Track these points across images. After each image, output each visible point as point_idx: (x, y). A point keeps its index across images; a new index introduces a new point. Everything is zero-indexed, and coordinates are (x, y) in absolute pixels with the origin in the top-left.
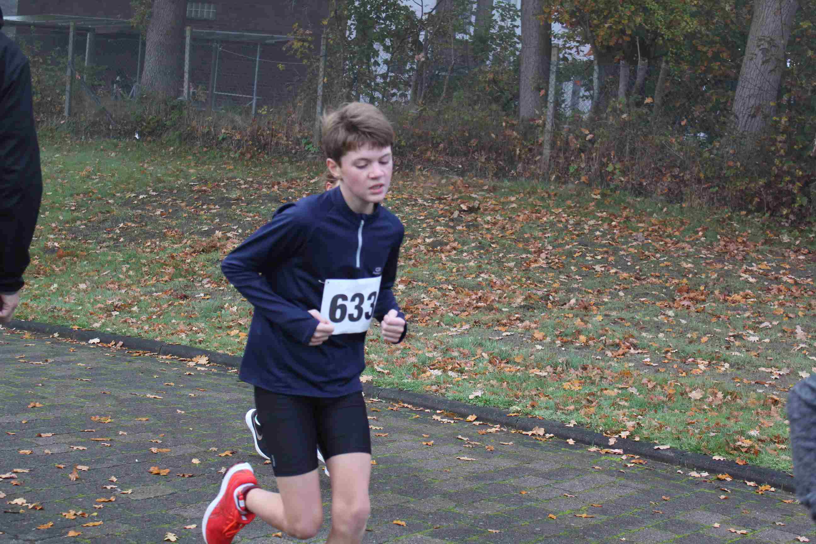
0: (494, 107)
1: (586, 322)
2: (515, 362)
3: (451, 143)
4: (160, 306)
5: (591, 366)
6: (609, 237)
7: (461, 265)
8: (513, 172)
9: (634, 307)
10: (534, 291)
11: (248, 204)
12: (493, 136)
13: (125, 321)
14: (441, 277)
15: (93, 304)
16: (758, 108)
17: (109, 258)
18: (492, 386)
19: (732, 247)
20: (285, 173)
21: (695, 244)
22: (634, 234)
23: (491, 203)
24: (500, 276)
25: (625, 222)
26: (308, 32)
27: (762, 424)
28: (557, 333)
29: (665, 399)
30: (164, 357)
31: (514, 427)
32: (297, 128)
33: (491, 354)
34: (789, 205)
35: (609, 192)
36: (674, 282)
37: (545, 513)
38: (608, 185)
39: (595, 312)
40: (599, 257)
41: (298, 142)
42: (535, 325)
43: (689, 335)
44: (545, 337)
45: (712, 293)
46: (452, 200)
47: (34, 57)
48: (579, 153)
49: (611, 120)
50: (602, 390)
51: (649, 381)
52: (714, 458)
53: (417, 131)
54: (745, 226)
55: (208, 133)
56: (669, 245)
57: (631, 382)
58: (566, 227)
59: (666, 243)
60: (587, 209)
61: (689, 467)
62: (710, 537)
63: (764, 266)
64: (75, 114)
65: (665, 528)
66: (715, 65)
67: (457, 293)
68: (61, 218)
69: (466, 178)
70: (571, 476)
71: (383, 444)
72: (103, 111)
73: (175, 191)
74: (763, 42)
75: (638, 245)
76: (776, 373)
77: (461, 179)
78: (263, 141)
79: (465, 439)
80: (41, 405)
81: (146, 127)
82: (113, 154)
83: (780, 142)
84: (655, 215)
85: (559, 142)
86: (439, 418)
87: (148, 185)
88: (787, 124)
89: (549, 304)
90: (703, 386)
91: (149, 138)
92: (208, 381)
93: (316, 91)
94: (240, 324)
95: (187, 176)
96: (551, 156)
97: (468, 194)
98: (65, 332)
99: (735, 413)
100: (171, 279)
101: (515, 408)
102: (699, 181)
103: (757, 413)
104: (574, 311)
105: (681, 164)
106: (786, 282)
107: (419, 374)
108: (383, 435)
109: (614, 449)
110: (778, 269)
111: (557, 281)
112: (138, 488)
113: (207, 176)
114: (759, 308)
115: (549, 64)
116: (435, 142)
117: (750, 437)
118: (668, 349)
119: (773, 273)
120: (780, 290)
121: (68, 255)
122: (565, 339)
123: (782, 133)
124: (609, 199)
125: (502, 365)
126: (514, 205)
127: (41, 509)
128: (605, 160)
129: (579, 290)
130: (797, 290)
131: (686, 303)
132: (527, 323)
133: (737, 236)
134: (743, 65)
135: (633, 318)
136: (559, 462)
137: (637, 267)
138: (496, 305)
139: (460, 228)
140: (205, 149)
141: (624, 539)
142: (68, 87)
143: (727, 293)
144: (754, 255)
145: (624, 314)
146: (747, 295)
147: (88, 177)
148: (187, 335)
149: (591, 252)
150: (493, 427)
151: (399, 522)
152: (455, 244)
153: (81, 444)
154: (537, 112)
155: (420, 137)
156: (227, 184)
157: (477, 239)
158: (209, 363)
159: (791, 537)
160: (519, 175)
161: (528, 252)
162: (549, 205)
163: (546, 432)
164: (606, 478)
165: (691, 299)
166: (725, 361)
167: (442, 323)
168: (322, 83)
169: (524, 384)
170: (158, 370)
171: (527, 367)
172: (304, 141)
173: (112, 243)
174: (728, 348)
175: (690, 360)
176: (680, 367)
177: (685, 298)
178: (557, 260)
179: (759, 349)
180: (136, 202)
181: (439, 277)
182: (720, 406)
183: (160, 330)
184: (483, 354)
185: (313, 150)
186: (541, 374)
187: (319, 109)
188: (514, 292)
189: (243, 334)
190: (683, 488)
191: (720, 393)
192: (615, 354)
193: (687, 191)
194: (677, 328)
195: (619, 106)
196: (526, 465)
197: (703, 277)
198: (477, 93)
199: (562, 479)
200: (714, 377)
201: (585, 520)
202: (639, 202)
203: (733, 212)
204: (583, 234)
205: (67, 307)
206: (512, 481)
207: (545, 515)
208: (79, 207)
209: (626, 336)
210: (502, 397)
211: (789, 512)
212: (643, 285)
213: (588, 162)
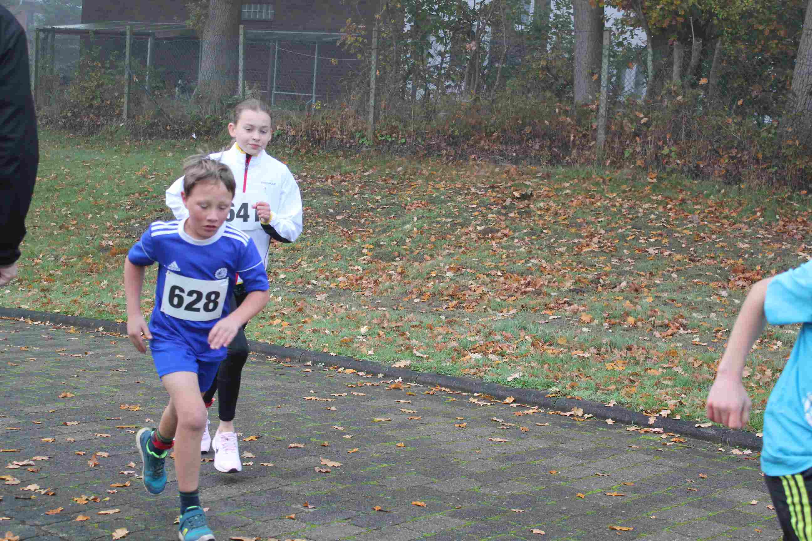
0: (548, 94)
1: (635, 304)
2: (558, 345)
3: (504, 131)
5: (635, 346)
7: (511, 251)
8: (567, 158)
9: (686, 288)
10: (585, 275)
12: (547, 122)
14: (490, 263)
18: (533, 368)
20: (340, 167)
21: (753, 225)
22: (690, 216)
23: (544, 190)
24: (550, 261)
25: (680, 204)
26: (361, 26)
28: (605, 315)
31: (552, 408)
32: (351, 122)
33: (534, 337)
35: (664, 175)
36: (729, 262)
37: (573, 492)
38: (664, 168)
39: (646, 294)
40: (652, 240)
41: (352, 136)
42: (583, 308)
44: (592, 320)
45: (768, 272)
46: (505, 187)
47: (93, 62)
48: (634, 138)
50: (646, 370)
51: (695, 360)
52: (757, 435)
53: (470, 120)
54: (805, 205)
56: (725, 226)
57: (676, 362)
58: (620, 211)
60: (642, 192)
61: (730, 445)
62: (746, 514)
64: (134, 117)
65: (699, 506)
66: (773, 43)
67: (506, 278)
68: (116, 217)
69: (520, 166)
70: (606, 456)
71: (415, 426)
72: (160, 113)
75: (694, 227)
77: (514, 166)
78: (317, 136)
79: (500, 421)
80: (72, 395)
81: (203, 126)
82: (170, 154)
84: (712, 197)
85: (613, 127)
86: (476, 401)
89: (600, 288)
90: (751, 364)
91: (205, 138)
93: (369, 85)
94: (284, 314)
96: (606, 141)
97: (521, 182)
98: (110, 326)
101: (553, 389)
102: (757, 161)
104: (625, 294)
105: (738, 145)
107: (458, 358)
108: (416, 418)
109: (654, 428)
111: (608, 264)
115: (602, 48)
116: (488, 131)
118: (718, 328)
121: (122, 252)
122: (613, 321)
124: (666, 182)
125: (545, 347)
126: (568, 191)
127: (54, 495)
128: (660, 143)
129: (631, 273)
131: (741, 283)
132: (576, 306)
133: (797, 216)
134: (801, 41)
135: (684, 299)
136: (595, 443)
137: (691, 249)
138: (545, 289)
139: (512, 215)
141: (654, 517)
142: (126, 90)
145: (675, 296)
147: (144, 176)
149: (644, 235)
150: (530, 408)
151: (419, 503)
152: (506, 231)
153: (105, 431)
154: (590, 97)
155: (473, 127)
157: (529, 225)
160: (574, 161)
161: (580, 237)
162: (603, 189)
163: (584, 413)
164: (642, 457)
165: (747, 279)
166: (777, 339)
167: (488, 309)
168: (374, 76)
169: (566, 366)
171: (570, 349)
172: (358, 135)
177: (739, 279)
178: (609, 244)
181: (488, 263)
182: (767, 384)
184: (527, 337)
185: (367, 143)
186: (583, 355)
187: (372, 102)
188: (564, 276)
189: (285, 324)
190: (723, 465)
191: (769, 370)
192: (663, 335)
193: (745, 171)
194: (729, 308)
195: (673, 88)
196: (561, 446)
197: (760, 257)
198: (530, 81)
199: (596, 459)
200: (765, 356)
201: (614, 498)
202: (696, 185)
203: (793, 191)
204: (637, 217)
205: (115, 303)
206: (544, 461)
207: (573, 494)
208: (134, 206)
209: (676, 316)
210: (541, 379)
212: (697, 266)
213: (643, 146)
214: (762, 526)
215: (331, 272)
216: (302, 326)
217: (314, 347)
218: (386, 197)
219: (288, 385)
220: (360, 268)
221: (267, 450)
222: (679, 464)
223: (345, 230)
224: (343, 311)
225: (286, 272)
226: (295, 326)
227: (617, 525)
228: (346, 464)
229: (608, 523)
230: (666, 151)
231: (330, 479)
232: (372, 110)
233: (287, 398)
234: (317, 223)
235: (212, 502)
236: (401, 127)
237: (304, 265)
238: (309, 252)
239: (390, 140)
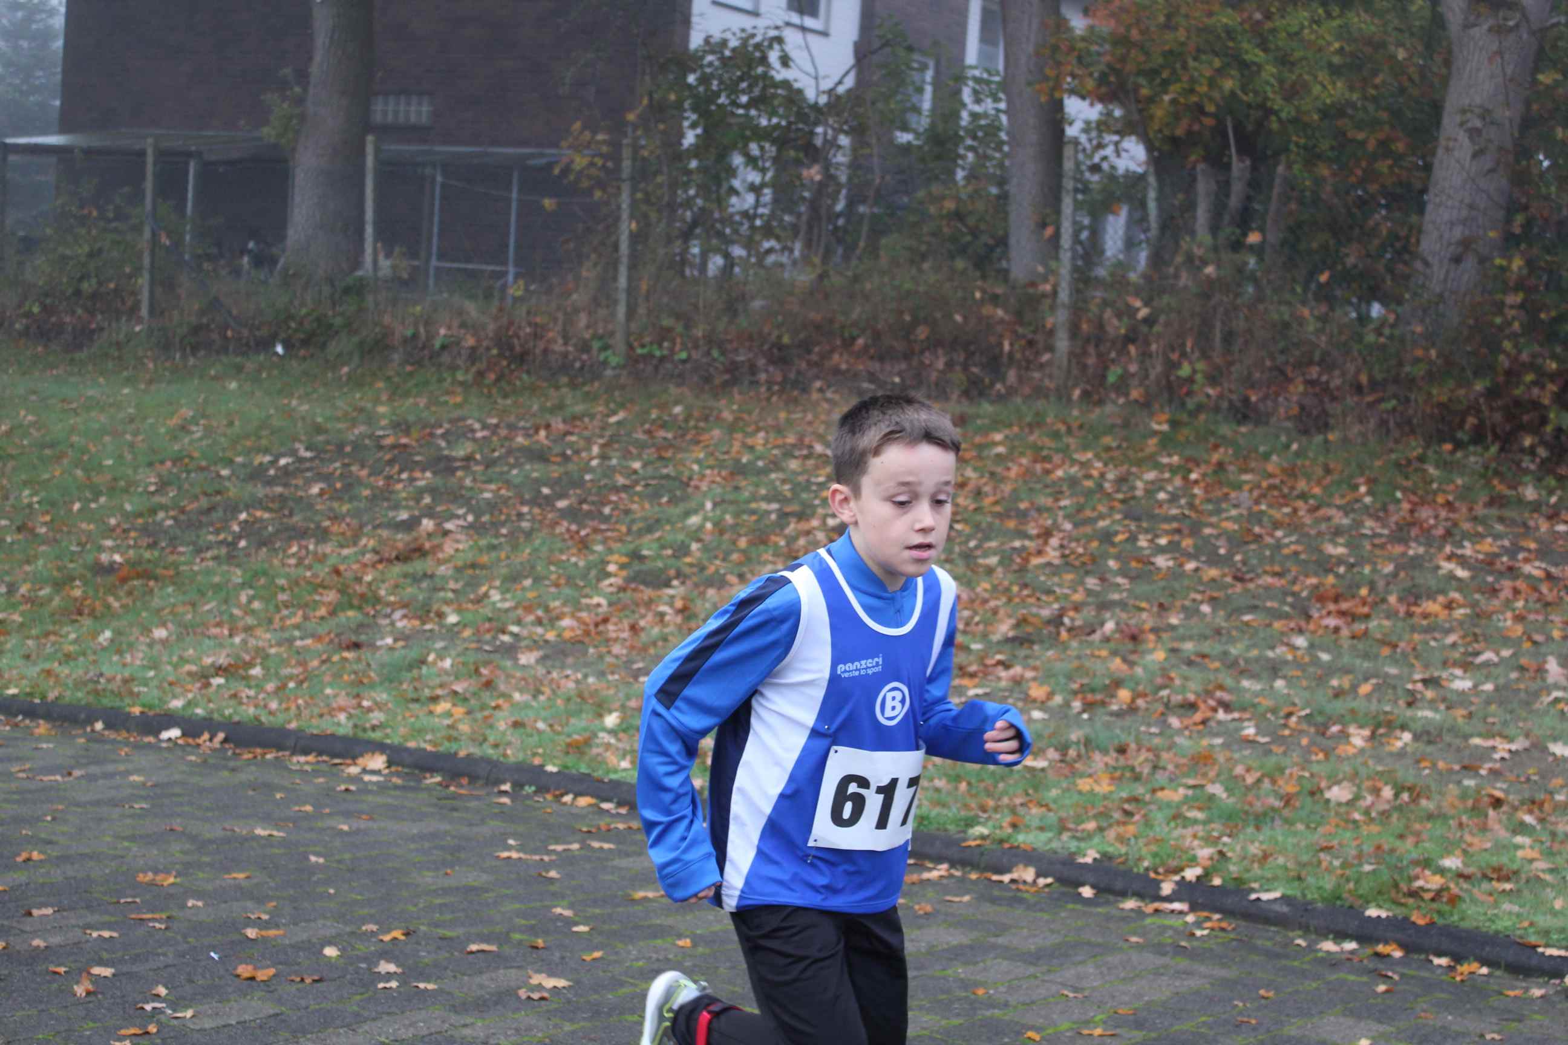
0: (960, 264)
1: (1131, 664)
3: (877, 335)
4: (303, 663)
5: (1133, 746)
6: (1183, 501)
8: (998, 386)
9: (1229, 632)
10: (1034, 610)
11: (487, 467)
12: (958, 318)
13: (235, 696)
15: (176, 667)
16: (1466, 244)
17: (216, 579)
18: (937, 790)
19: (1425, 513)
20: (560, 407)
21: (1353, 510)
22: (1233, 495)
25: (1215, 472)
26: (600, 137)
27: (1470, 845)
28: (1075, 686)
29: (1278, 804)
30: (302, 759)
31: (975, 866)
32: (583, 320)
34: (1534, 429)
35: (1184, 417)
36: (1308, 582)
37: (1019, 1030)
38: (1183, 404)
39: (1151, 645)
40: (1163, 541)
41: (585, 347)
42: (1032, 674)
43: (1335, 682)
44: (1050, 695)
45: (1384, 600)
47: (82, 207)
48: (1125, 346)
49: (1185, 279)
50: (1154, 791)
51: (1248, 770)
52: (1368, 913)
53: (812, 315)
54: (1450, 472)
55: (415, 336)
56: (1301, 513)
57: (1211, 774)
58: (1100, 487)
60: (1142, 450)
61: (1317, 934)
63: (1488, 545)
64: (162, 313)
66: (1383, 166)
68: (128, 507)
70: (1079, 958)
72: (215, 304)
73: (348, 449)
74: (1470, 117)
75: (1241, 515)
76: (1503, 748)
78: (518, 349)
80: (42, 857)
81: (296, 331)
82: (233, 385)
83: (1512, 307)
84: (1274, 458)
85: (1085, 326)
87: (295, 439)
88: (1525, 272)
89: (1064, 634)
90: (1354, 777)
91: (302, 352)
92: (380, 800)
93: (616, 247)
94: (455, 693)
95: (371, 419)
96: (1071, 354)
98: (116, 720)
99: (1417, 826)
100: (333, 613)
101: (979, 830)
102: (1359, 389)
103: (1461, 825)
104: (1112, 645)
105: (1322, 359)
106: (1529, 577)
109: (1171, 902)
110: (1513, 552)
111: (1080, 589)
112: (207, 1007)
113: (411, 418)
114: (1476, 626)
115: (1060, 175)
116: (847, 335)
117: (1442, 871)
118: (1291, 709)
119: (1505, 559)
120: (1516, 592)
121: (139, 576)
122: (1090, 697)
123: (1516, 289)
124: (1186, 431)
126: (1001, 449)
128: (1174, 357)
129: (1122, 605)
130: (1550, 590)
131: (1332, 622)
132: (1017, 670)
133: (1435, 493)
134: (1436, 162)
135: (1225, 653)
136: (1059, 932)
137: (1238, 558)
140: (409, 368)
142: (146, 261)
143: (1412, 599)
144: (1466, 526)
145: (1206, 647)
146: (1451, 602)
147: (183, 428)
148: (350, 717)
149: (1147, 531)
150: (934, 869)
153: (109, 926)
154: (1040, 269)
155: (818, 327)
156: (447, 431)
158: (388, 767)
160: (1011, 391)
161: (1026, 536)
162: (1068, 446)
163: (1038, 875)
164: (1152, 960)
165: (1342, 614)
166: (1403, 728)
168: (627, 232)
169: (1001, 785)
170: (286, 783)
172: (596, 345)
173: (224, 551)
174: (1410, 704)
175: (1335, 729)
176: (1312, 743)
178: (1080, 550)
179: (1472, 703)
180: (272, 472)
182: (1385, 814)
183: (298, 707)
185: (614, 360)
186: (1034, 764)
187: (623, 281)
188: (995, 612)
189: (459, 711)
190: (1303, 973)
191: (1388, 788)
192: (1186, 723)
193: (1336, 408)
194: (1311, 670)
195: (1198, 252)
196: (993, 940)
197: (1366, 571)
198: (926, 239)
199: (1062, 964)
200: (1379, 760)
201: (1097, 1041)
202: (1243, 435)
203: (1427, 446)
204: (1134, 498)
205: (127, 674)
206: (961, 971)
207: (1017, 1033)
208: (163, 485)
209: (1210, 688)
210: (953, 811)
211: (1514, 1014)
212: (1247, 591)
213: (1142, 362)
215: (547, 610)
216: (491, 716)
217: (513, 755)
218: (652, 463)
219: (465, 830)
221: (425, 956)
222: (1223, 973)
223: (574, 527)
224: (571, 685)
225: (459, 611)
226: (479, 716)
228: (578, 982)
230: (1185, 370)
231: (548, 1012)
232: (622, 297)
233: (463, 856)
234: (520, 516)
236: (679, 328)
237: (495, 596)
238: (504, 571)
239: (658, 353)
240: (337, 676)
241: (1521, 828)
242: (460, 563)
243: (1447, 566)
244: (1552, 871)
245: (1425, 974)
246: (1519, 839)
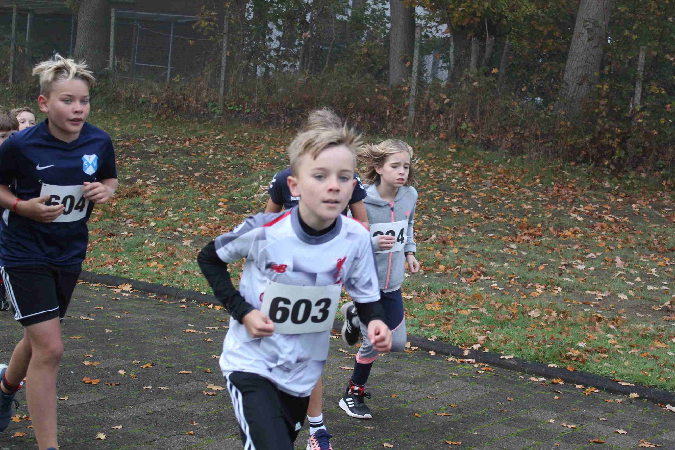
0: (368, 76)
1: (445, 254)
6: (463, 183)
8: (384, 129)
9: (484, 241)
11: (164, 157)
12: (367, 100)
16: (585, 77)
19: (563, 191)
20: (195, 131)
21: (534, 190)
22: (484, 181)
25: (476, 171)
26: (213, 13)
27: (589, 337)
29: (509, 317)
30: (95, 285)
32: (204, 94)
34: (609, 157)
35: (462, 146)
36: (516, 220)
38: (462, 141)
39: (451, 246)
40: (455, 200)
41: (205, 105)
43: (529, 265)
45: (548, 229)
48: (438, 115)
50: (458, 310)
51: (496, 303)
52: (549, 365)
53: (304, 95)
54: (574, 174)
55: (131, 97)
56: (512, 190)
57: (481, 304)
58: (428, 175)
59: (510, 189)
60: (445, 160)
61: (529, 374)
62: (546, 431)
63: (590, 207)
64: (18, 82)
65: (509, 424)
66: (550, 42)
70: (433, 382)
74: (588, 23)
75: (487, 190)
76: (599, 295)
78: (176, 105)
79: (346, 352)
83: (603, 105)
84: (500, 165)
85: (421, 105)
88: (608, 91)
90: (540, 307)
92: (131, 304)
93: (220, 63)
94: (158, 257)
95: (113, 134)
96: (416, 117)
99: (567, 329)
100: (100, 220)
102: (537, 137)
103: (585, 328)
104: (435, 245)
105: (522, 124)
106: (607, 221)
109: (468, 359)
110: (600, 210)
111: (420, 220)
112: (73, 395)
113: (130, 134)
114: (586, 241)
115: (413, 39)
117: (578, 348)
118: (512, 276)
119: (597, 213)
120: (602, 227)
122: (427, 268)
123: (604, 98)
124: (463, 152)
128: (459, 120)
129: (439, 228)
130: (616, 227)
131: (526, 238)
133: (568, 183)
134: (572, 42)
135: (483, 250)
136: (423, 371)
137: (486, 209)
140: (128, 111)
141: (476, 433)
142: (12, 59)
143: (559, 229)
144: (581, 198)
145: (475, 247)
146: (575, 231)
148: (114, 267)
149: (448, 196)
154: (403, 80)
155: (307, 101)
156: (146, 140)
158: (132, 290)
159: (612, 429)
160: (389, 132)
163: (412, 345)
164: (462, 383)
165: (530, 235)
166: (558, 285)
168: (225, 56)
170: (90, 296)
172: (210, 105)
174: (560, 275)
175: (529, 285)
176: (521, 291)
177: (525, 234)
179: (585, 275)
182: (554, 323)
183: (91, 262)
185: (218, 112)
186: (407, 297)
187: (223, 78)
189: (161, 266)
190: (524, 390)
191: (554, 312)
192: (468, 280)
193: (527, 145)
194: (519, 259)
195: (471, 76)
196: (396, 373)
197: (540, 216)
198: (354, 64)
199: (426, 384)
200: (549, 299)
201: (444, 418)
202: (487, 155)
203: (565, 163)
204: (442, 181)
206: (385, 387)
207: (411, 414)
209: (477, 265)
211: (610, 409)
212: (491, 223)
213: (446, 122)
214: (560, 441)
215: (193, 221)
216: (175, 269)
217: (187, 286)
218: (236, 158)
219: (169, 319)
220: (218, 219)
221: (162, 375)
222: (492, 389)
223: (202, 185)
225: (155, 220)
226: (170, 268)
227: (448, 440)
229: (441, 439)
231: (217, 400)
232: (222, 84)
233: (170, 331)
234: (179, 179)
235: (124, 420)
236: (247, 99)
237: (170, 214)
238: (174, 203)
239: (237, 109)
240: (106, 248)
241: (609, 331)
242: (154, 199)
243: (574, 215)
244: (622, 349)
245: (572, 391)
246: (608, 335)
